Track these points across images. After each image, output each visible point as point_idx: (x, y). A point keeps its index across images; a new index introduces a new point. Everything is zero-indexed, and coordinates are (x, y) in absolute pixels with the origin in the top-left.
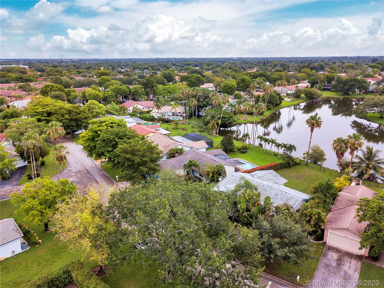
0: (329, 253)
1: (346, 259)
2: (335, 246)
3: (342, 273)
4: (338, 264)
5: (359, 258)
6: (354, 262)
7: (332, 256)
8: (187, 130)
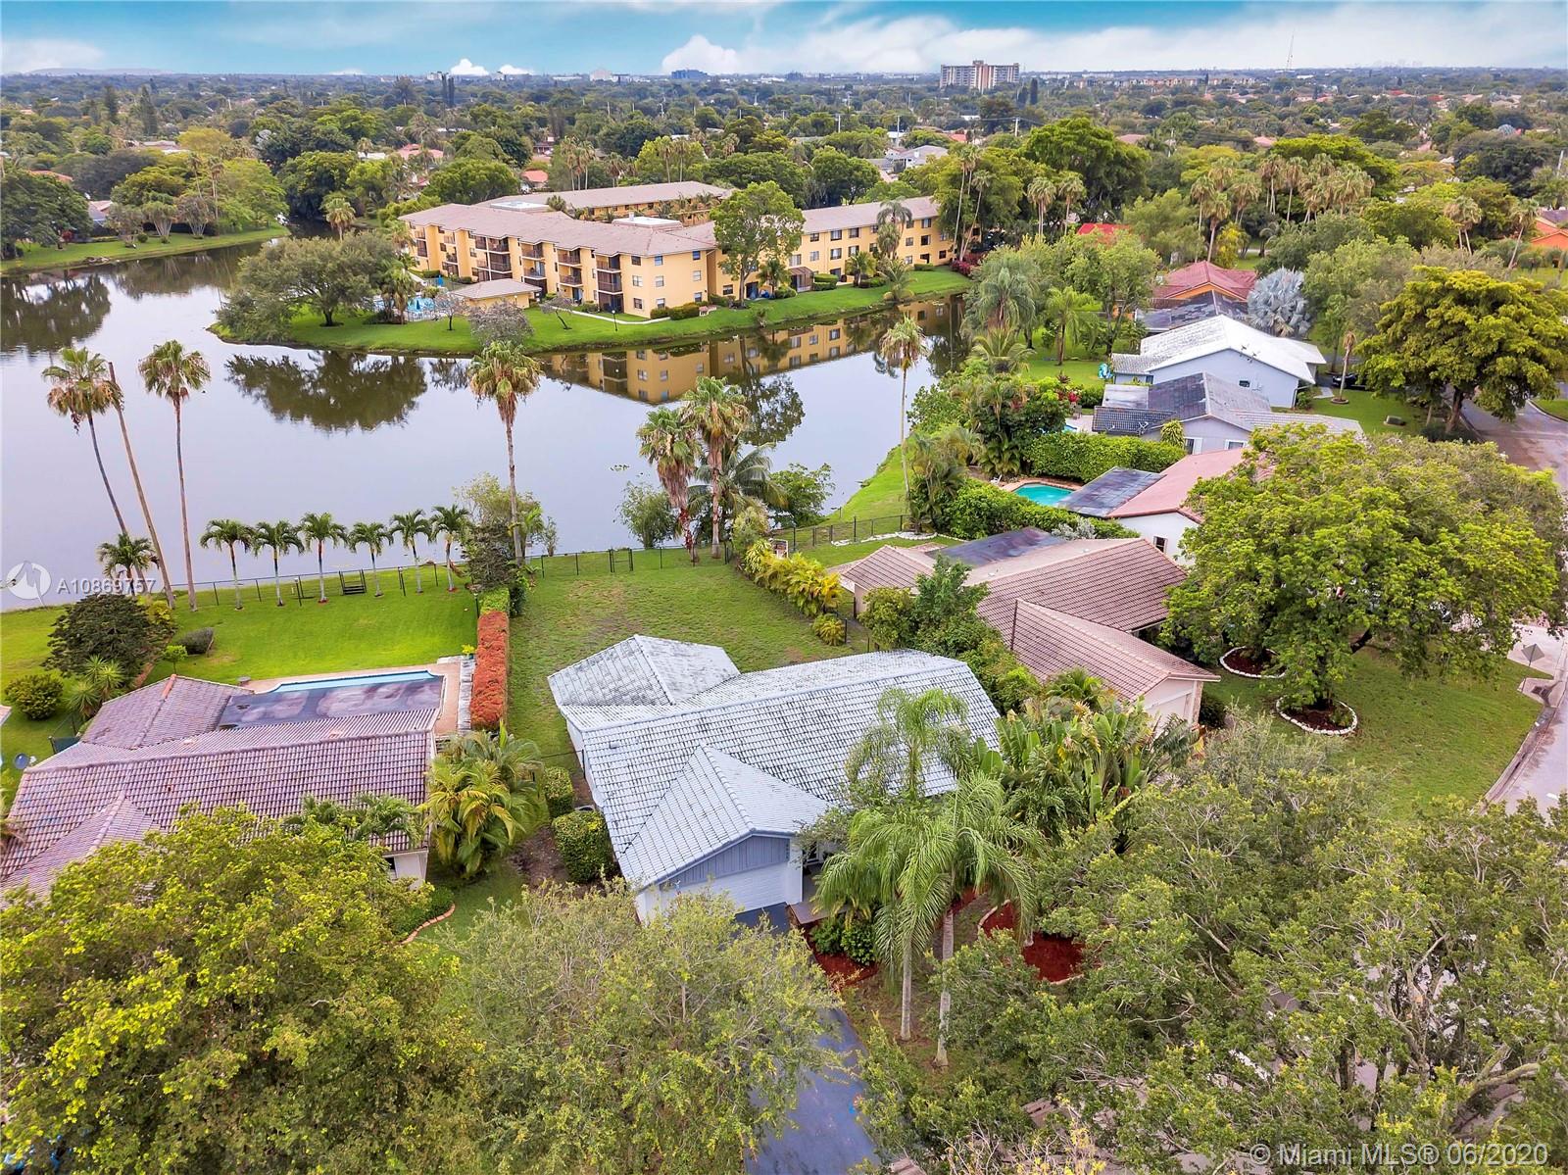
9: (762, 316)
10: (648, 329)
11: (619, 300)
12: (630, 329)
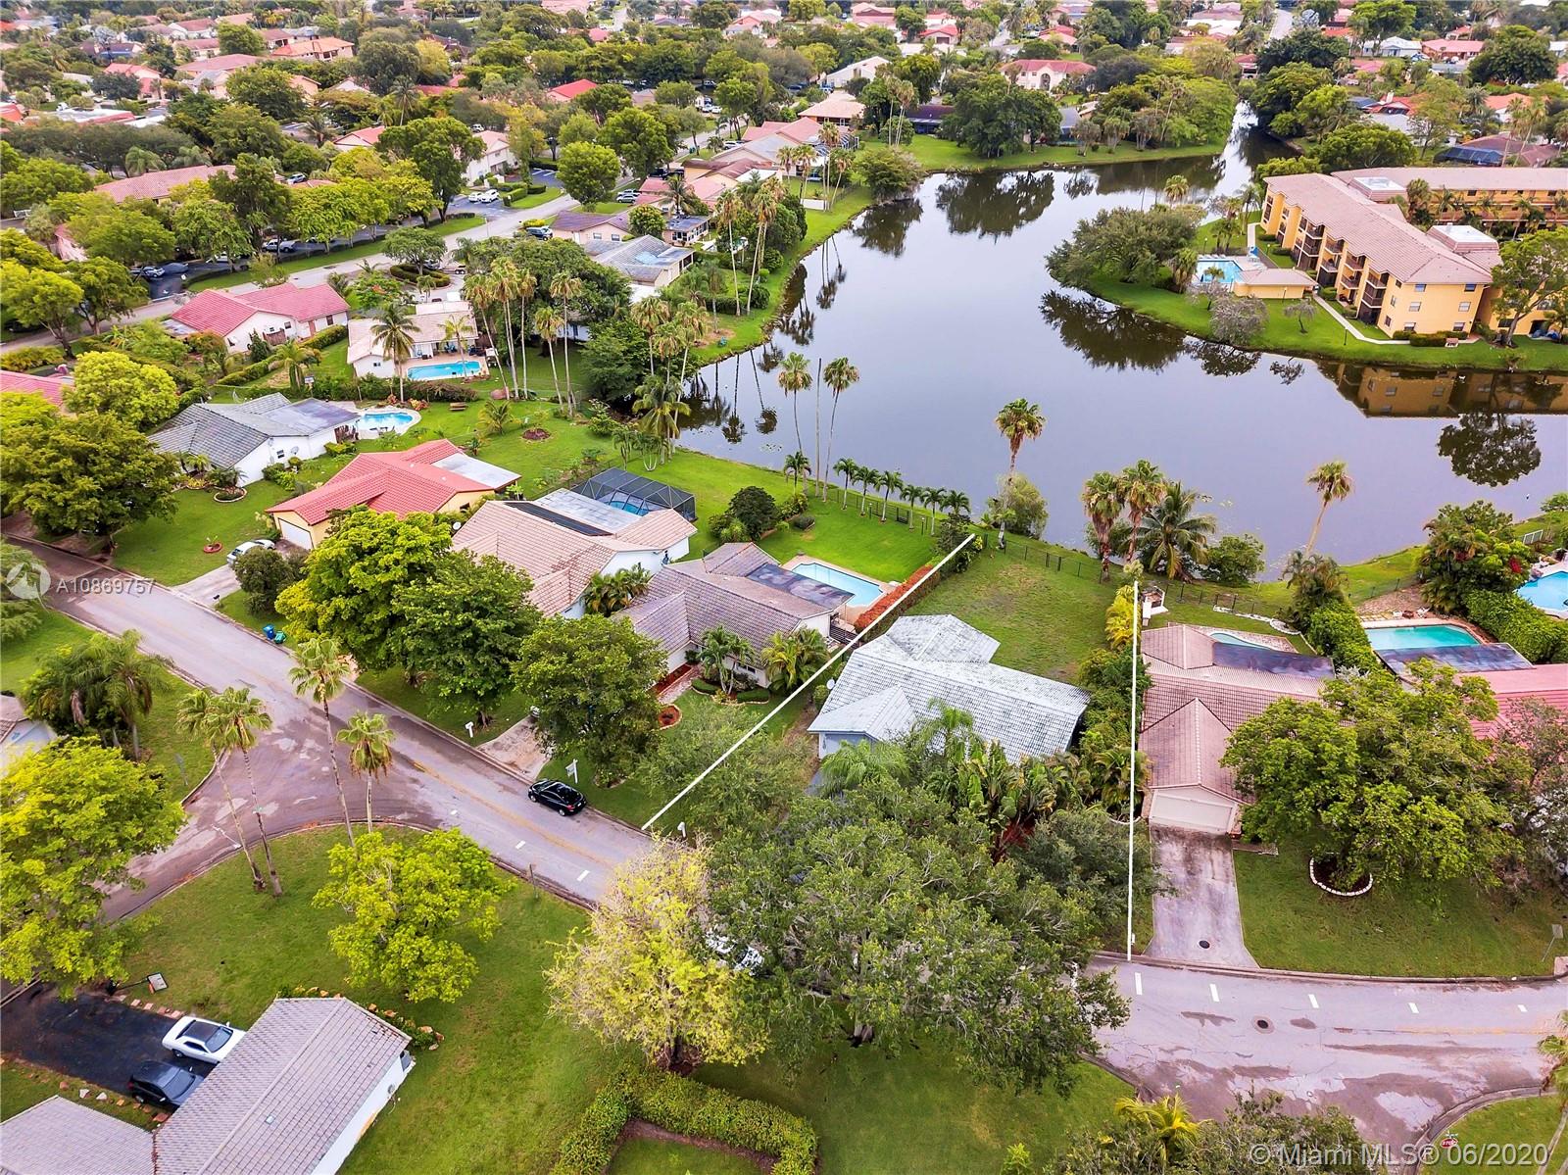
0: (1164, 848)
1: (1200, 853)
2: (1169, 824)
3: (1204, 894)
4: (1189, 873)
5: (1225, 841)
6: (1217, 856)
7: (1172, 854)
8: (546, 435)
9: (1514, 361)
10: (1378, 350)
11: (1376, 314)
12: (1357, 347)
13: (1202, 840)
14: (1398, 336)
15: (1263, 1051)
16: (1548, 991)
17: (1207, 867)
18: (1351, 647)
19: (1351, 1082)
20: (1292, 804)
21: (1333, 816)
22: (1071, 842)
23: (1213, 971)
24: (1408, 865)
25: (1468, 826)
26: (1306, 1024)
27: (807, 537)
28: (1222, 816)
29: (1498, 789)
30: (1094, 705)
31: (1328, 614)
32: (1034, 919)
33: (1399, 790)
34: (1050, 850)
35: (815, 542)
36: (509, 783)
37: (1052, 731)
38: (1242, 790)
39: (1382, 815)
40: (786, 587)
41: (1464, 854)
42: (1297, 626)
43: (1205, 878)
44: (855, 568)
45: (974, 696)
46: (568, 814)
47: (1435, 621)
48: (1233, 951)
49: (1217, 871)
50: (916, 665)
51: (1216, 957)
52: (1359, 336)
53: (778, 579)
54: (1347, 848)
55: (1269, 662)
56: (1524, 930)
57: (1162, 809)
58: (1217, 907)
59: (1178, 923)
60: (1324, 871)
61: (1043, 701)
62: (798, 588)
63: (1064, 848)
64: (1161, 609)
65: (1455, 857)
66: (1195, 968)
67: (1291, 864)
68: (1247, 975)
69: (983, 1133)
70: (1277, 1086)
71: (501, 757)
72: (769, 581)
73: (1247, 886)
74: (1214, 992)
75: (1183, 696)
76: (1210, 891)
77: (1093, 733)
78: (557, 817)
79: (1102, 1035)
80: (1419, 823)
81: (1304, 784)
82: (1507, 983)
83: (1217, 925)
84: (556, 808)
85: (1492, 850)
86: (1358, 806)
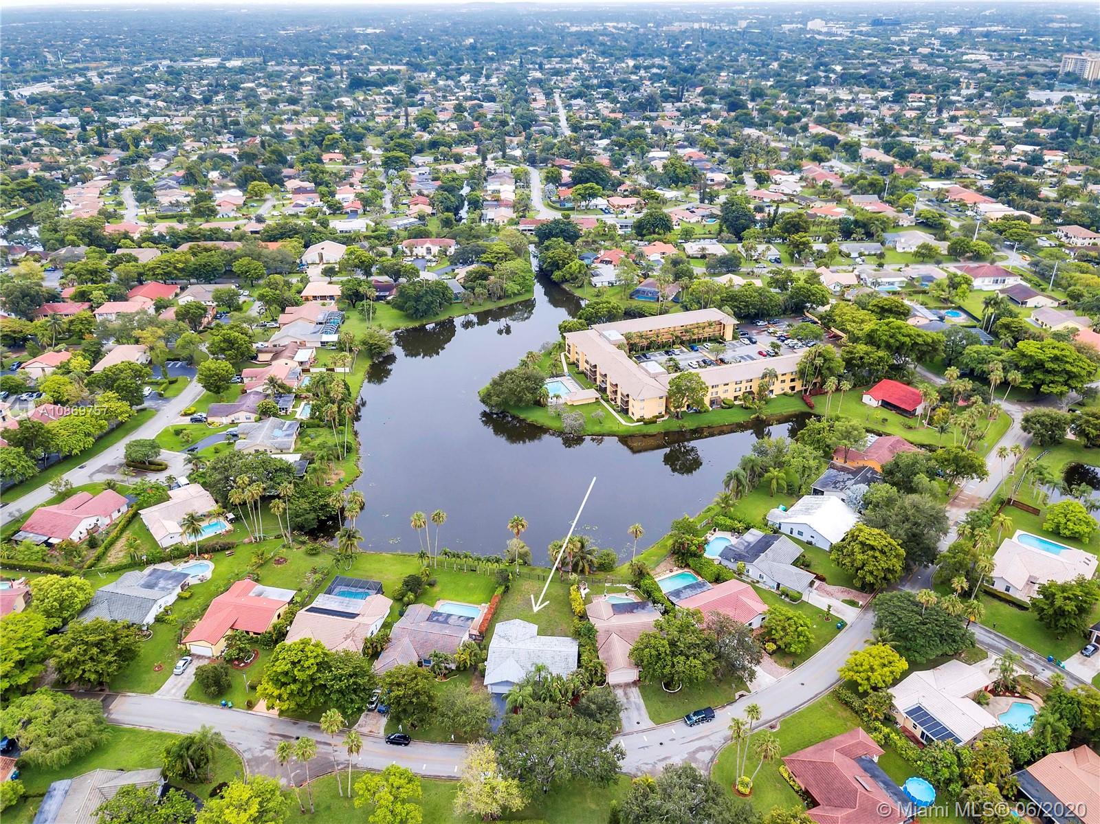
0: (617, 692)
2: (616, 683)
3: (633, 705)
4: (627, 698)
5: (635, 683)
6: (634, 689)
7: (620, 693)
8: (285, 560)
9: (684, 426)
10: (632, 429)
11: (627, 410)
12: (624, 428)
13: (627, 685)
14: (638, 421)
15: (663, 752)
16: (735, 705)
17: (631, 695)
18: (656, 594)
19: (688, 753)
20: (654, 670)
21: (667, 670)
22: (594, 703)
23: (643, 731)
24: (691, 680)
25: (703, 663)
26: (673, 740)
27: (437, 589)
28: (633, 675)
29: (709, 648)
30: (580, 645)
31: (647, 581)
32: (594, 733)
33: (683, 658)
34: (588, 707)
35: (441, 591)
36: (374, 740)
37: (570, 660)
38: (637, 665)
39: (680, 668)
40: (446, 622)
41: (704, 672)
42: (636, 586)
43: (632, 699)
44: (464, 600)
45: (540, 654)
46: (406, 745)
47: (680, 571)
48: (647, 723)
49: (635, 693)
50: (513, 646)
51: (643, 726)
52: (624, 422)
53: (441, 619)
54: (672, 678)
55: (630, 608)
56: (726, 687)
57: (612, 678)
58: (638, 709)
59: (628, 718)
60: (667, 685)
61: (563, 649)
62: (451, 621)
63: (593, 706)
64: (587, 590)
65: (701, 674)
66: (637, 732)
67: (657, 686)
68: (653, 729)
69: (593, 806)
70: (669, 762)
71: (365, 730)
72: (437, 621)
73: (645, 697)
74: (645, 738)
75: (608, 633)
76: (635, 703)
77: (584, 657)
78: (402, 748)
79: (620, 763)
80: (690, 666)
81: (657, 662)
82: (724, 707)
83: (640, 714)
84: (400, 744)
85: (711, 669)
86: (673, 666)
